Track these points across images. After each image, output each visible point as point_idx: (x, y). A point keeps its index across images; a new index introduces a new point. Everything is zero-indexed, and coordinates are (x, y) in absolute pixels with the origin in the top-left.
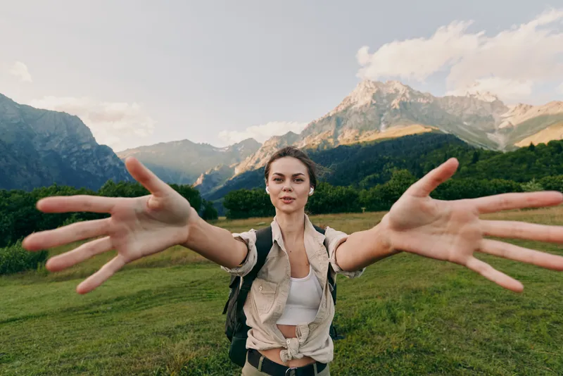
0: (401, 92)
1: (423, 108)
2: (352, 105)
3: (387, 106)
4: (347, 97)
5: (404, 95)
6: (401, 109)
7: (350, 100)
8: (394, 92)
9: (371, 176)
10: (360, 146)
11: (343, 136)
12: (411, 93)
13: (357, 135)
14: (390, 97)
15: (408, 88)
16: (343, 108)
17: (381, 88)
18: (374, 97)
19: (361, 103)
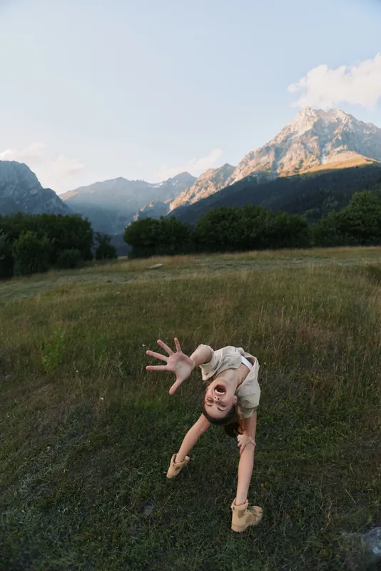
0: (344, 122)
1: (365, 139)
2: (291, 134)
3: (329, 137)
4: (286, 127)
5: (346, 125)
6: (343, 140)
7: (289, 129)
8: (336, 121)
9: (311, 211)
10: (300, 179)
11: (282, 168)
12: (354, 122)
13: (297, 167)
14: (333, 126)
15: (351, 117)
16: (282, 137)
17: (322, 117)
18: (315, 125)
19: (301, 132)
